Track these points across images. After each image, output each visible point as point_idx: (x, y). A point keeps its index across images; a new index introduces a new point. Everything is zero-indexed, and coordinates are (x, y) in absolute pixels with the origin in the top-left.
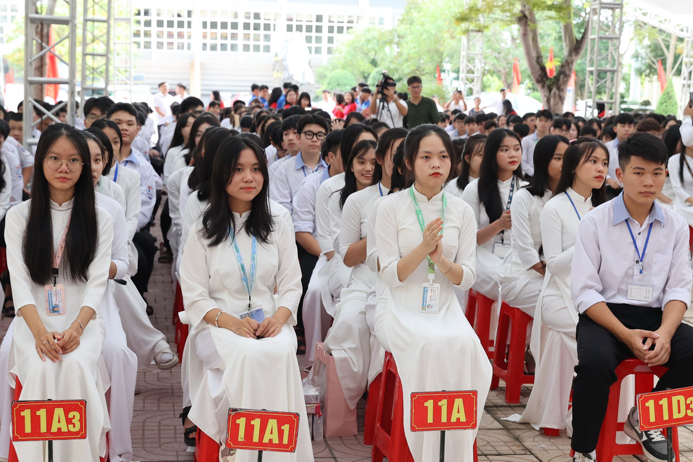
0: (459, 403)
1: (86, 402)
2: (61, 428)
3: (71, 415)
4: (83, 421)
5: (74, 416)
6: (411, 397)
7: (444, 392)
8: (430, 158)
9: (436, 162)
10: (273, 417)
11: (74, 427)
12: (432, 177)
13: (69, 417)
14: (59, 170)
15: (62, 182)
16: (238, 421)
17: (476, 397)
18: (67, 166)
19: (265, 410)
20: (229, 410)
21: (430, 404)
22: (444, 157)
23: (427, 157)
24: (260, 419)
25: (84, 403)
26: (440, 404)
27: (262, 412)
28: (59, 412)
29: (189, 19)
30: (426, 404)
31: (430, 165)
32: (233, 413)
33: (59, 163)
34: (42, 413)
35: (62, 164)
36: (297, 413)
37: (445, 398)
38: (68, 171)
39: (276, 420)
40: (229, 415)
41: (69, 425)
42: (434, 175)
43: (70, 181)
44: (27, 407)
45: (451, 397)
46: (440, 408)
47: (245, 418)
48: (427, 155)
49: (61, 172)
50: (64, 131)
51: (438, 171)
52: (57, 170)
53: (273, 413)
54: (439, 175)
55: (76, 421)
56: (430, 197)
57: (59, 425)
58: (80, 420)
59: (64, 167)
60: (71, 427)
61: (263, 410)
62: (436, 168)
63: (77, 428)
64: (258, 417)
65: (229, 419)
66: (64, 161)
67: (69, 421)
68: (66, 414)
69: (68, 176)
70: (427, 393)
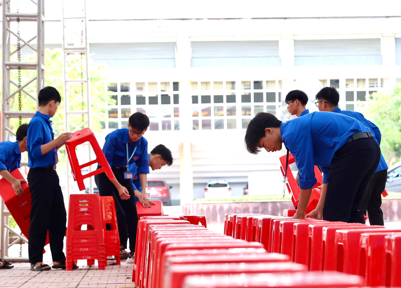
29: (176, 93)
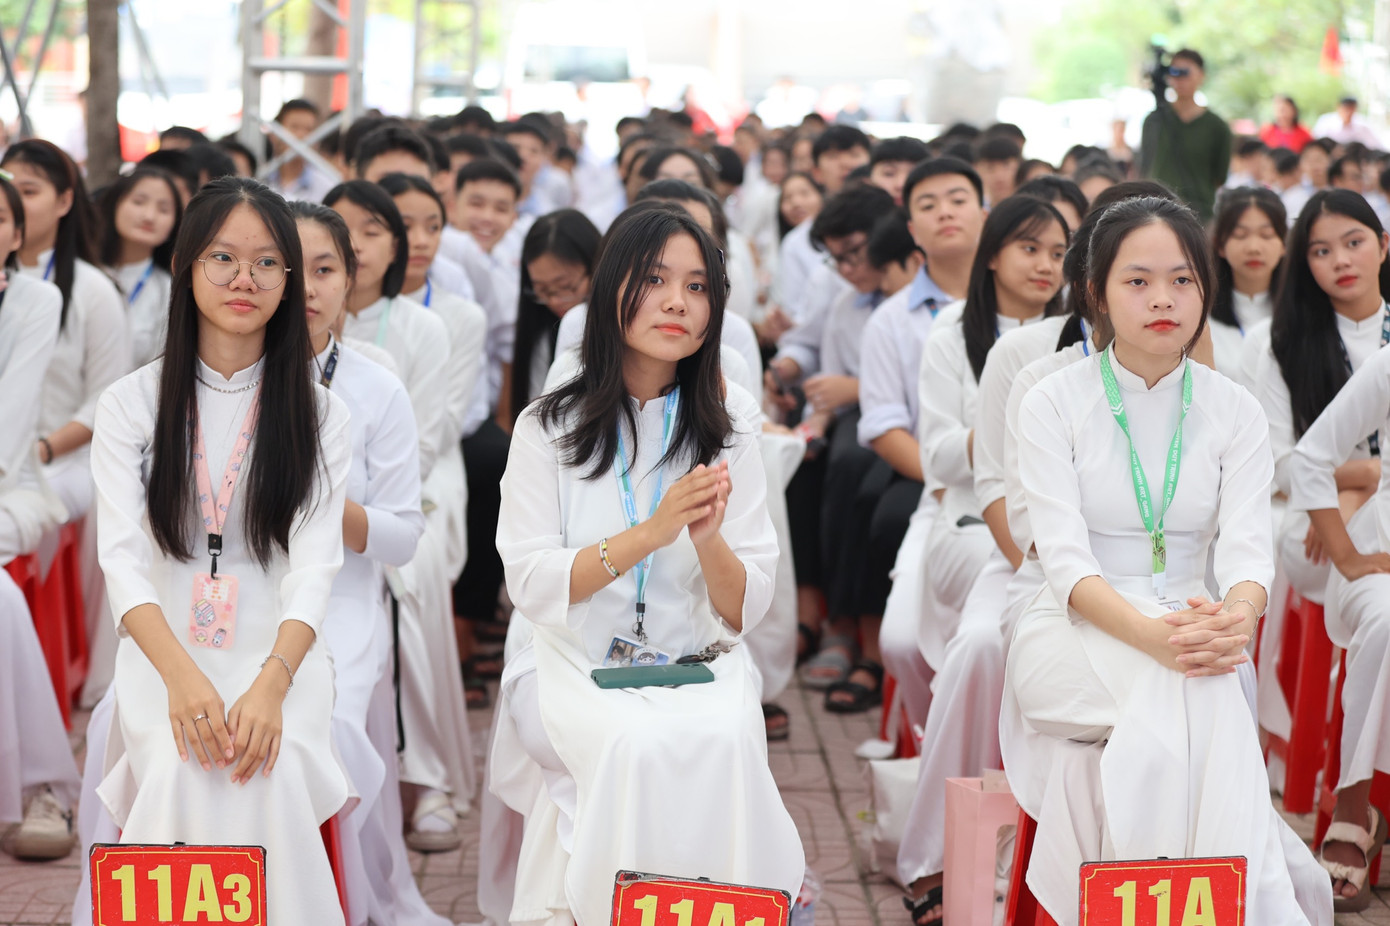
0: (1200, 888)
1: (265, 852)
2: (205, 913)
3: (229, 882)
4: (258, 895)
5: (237, 885)
6: (1081, 874)
7: (1163, 860)
8: (1147, 284)
9: (1161, 293)
10: (726, 899)
11: (238, 910)
12: (1149, 332)
13: (225, 887)
14: (234, 285)
15: (240, 314)
16: (638, 904)
17: (1244, 872)
18: (252, 275)
19: (706, 879)
20: (617, 876)
21: (1127, 892)
22: (1182, 280)
23: (1138, 282)
24: (692, 902)
25: (260, 853)
26: (1153, 890)
27: (698, 885)
28: (201, 874)
30: (1118, 892)
31: (1148, 303)
32: (626, 884)
33: (232, 268)
34: (162, 875)
35: (238, 272)
36: (784, 892)
37: (1164, 875)
38: (254, 287)
39: (732, 906)
40: (618, 887)
41: (225, 906)
42: (1157, 327)
43: (257, 311)
44: (128, 860)
45: (1180, 873)
46: (1153, 900)
47: (656, 898)
48: (1138, 275)
49: (237, 288)
50: (243, 194)
51: (1167, 316)
52: (228, 285)
53: (726, 888)
54: (1168, 326)
55: (242, 896)
56: (1152, 379)
57: (202, 906)
58: (252, 896)
59: (244, 276)
60: (229, 910)
61: (701, 878)
62: (1163, 310)
63: (245, 914)
64: (688, 897)
65: (616, 897)
66: (244, 264)
67: (225, 897)
68: (219, 880)
69: (253, 299)
70: (1122, 863)
